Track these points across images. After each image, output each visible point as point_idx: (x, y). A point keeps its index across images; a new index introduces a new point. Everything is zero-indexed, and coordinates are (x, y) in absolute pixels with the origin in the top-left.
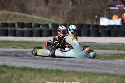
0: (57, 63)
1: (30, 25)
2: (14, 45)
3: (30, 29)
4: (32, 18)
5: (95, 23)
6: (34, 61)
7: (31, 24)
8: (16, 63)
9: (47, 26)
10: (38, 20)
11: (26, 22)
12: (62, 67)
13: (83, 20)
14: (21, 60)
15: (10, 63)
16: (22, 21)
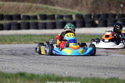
0: (89, 65)
1: (52, 17)
2: (36, 40)
3: (53, 21)
4: (54, 9)
5: (121, 12)
6: (59, 62)
7: (54, 15)
8: (37, 65)
9: (70, 17)
10: (61, 11)
11: (49, 13)
12: (97, 71)
13: (108, 9)
14: (43, 62)
15: (29, 66)
16: (44, 13)
